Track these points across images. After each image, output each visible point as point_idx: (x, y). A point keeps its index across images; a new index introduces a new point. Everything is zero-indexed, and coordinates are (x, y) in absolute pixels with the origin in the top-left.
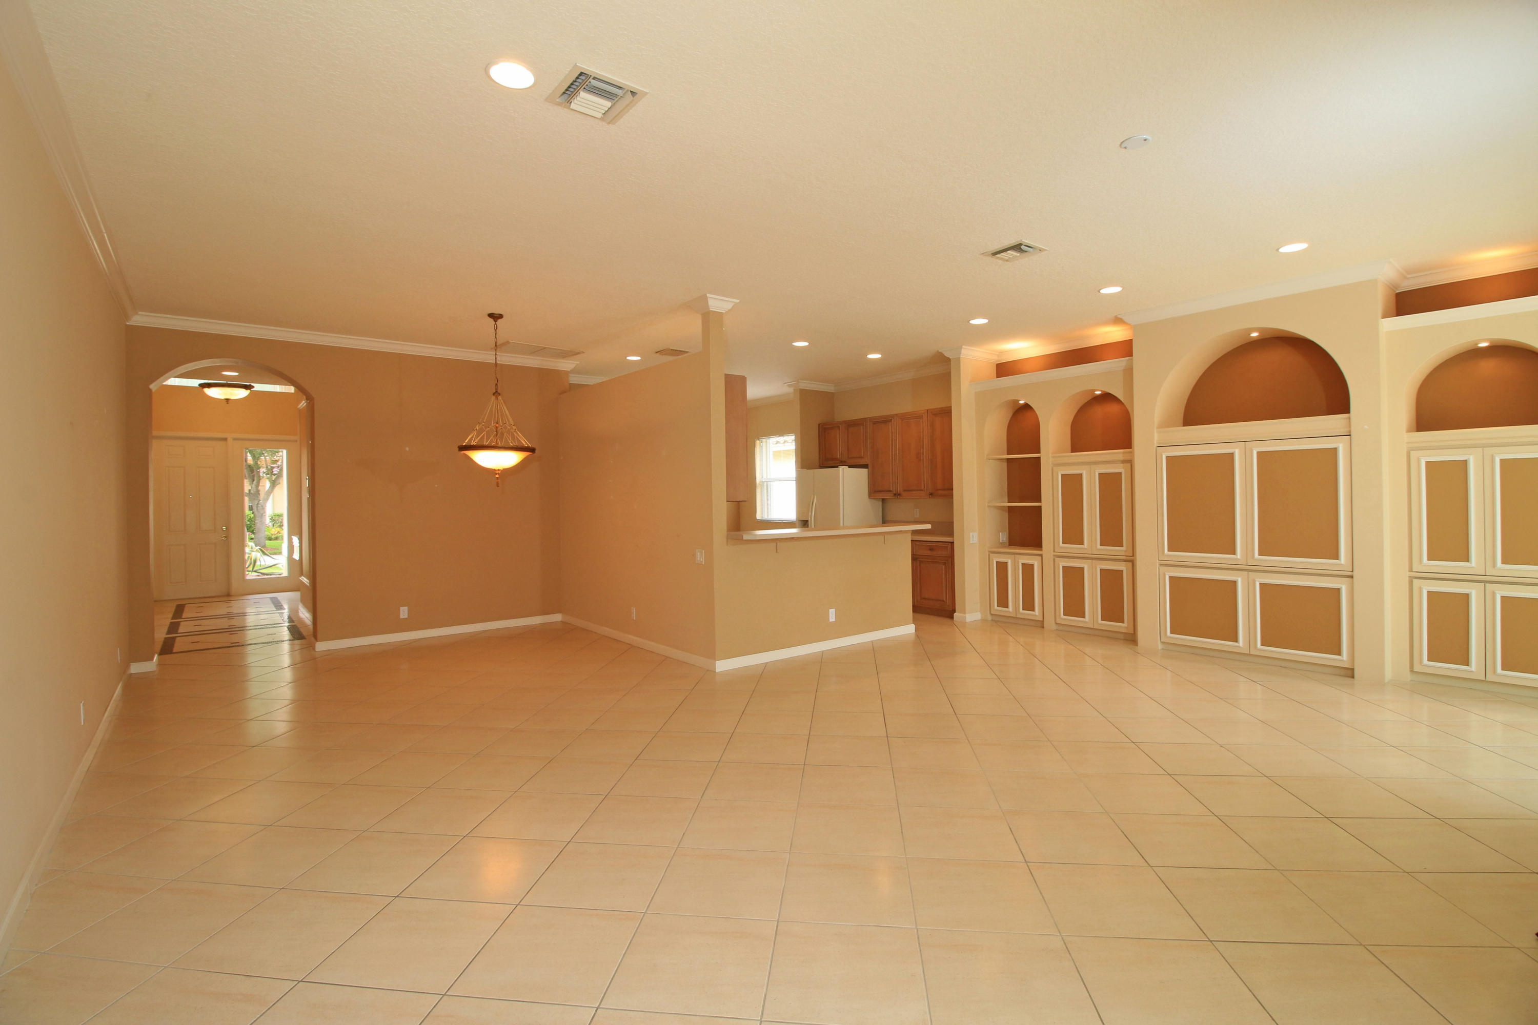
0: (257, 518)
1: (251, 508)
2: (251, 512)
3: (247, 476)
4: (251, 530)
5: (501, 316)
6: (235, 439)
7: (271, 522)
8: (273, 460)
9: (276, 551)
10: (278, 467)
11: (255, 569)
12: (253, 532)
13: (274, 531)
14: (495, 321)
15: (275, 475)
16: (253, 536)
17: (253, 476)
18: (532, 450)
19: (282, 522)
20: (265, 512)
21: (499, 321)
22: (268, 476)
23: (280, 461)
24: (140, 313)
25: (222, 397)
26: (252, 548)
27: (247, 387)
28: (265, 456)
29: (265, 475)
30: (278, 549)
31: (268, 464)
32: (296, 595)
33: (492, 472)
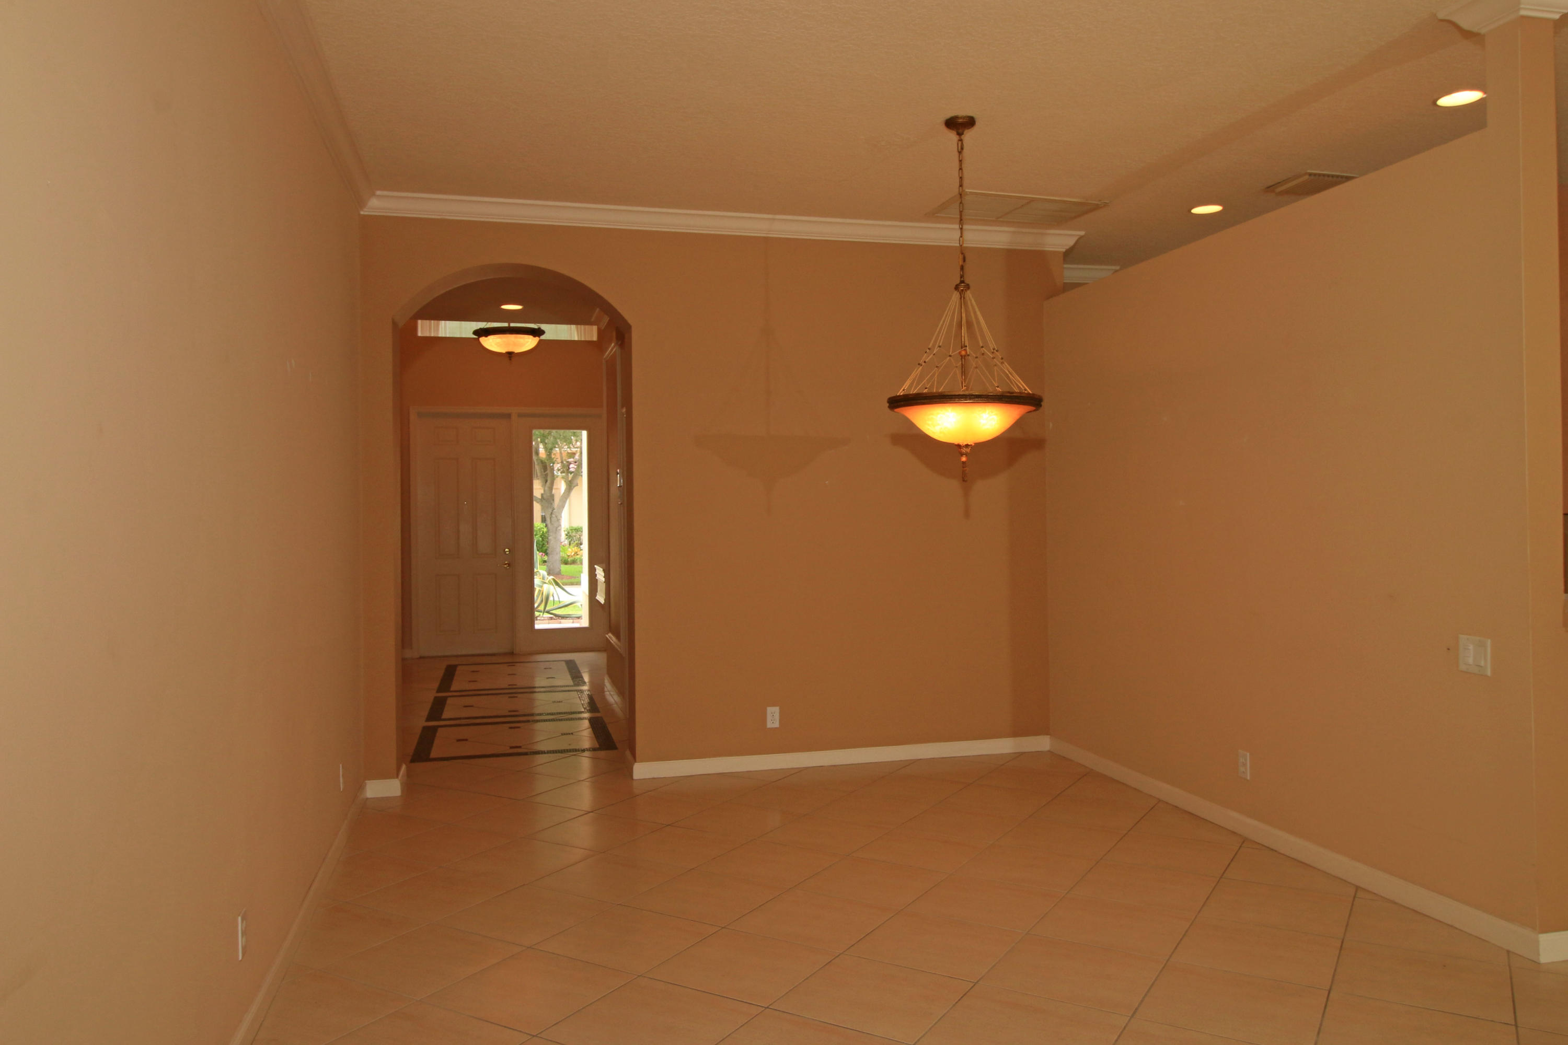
0: (551, 534)
1: (544, 519)
2: (544, 524)
3: (539, 474)
4: (544, 548)
5: (970, 122)
6: (520, 415)
7: (566, 539)
8: (568, 453)
9: (573, 580)
10: (576, 462)
11: (547, 608)
12: (546, 553)
13: (570, 551)
14: (960, 134)
15: (571, 473)
16: (546, 558)
17: (546, 475)
18: (1034, 401)
19: (580, 539)
20: (560, 525)
21: (969, 135)
22: (563, 474)
23: (578, 454)
24: (378, 193)
25: (503, 350)
26: (543, 578)
27: (537, 333)
28: (560, 448)
29: (559, 474)
30: (575, 578)
31: (564, 458)
32: (599, 658)
33: (954, 449)
